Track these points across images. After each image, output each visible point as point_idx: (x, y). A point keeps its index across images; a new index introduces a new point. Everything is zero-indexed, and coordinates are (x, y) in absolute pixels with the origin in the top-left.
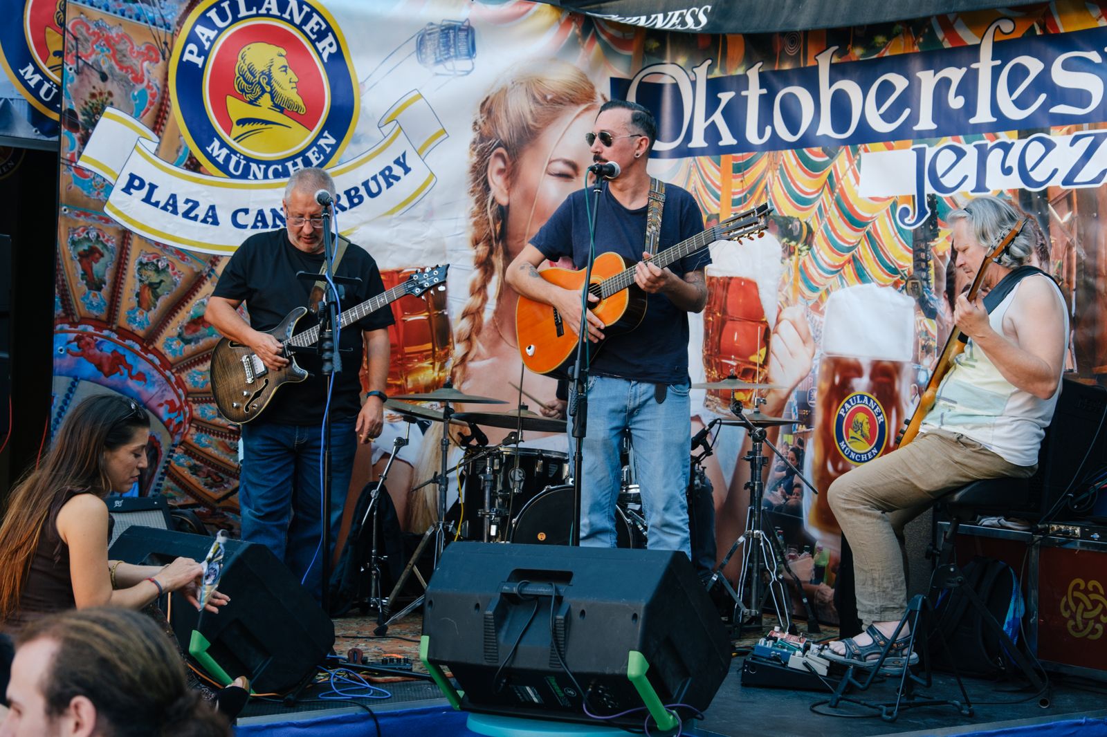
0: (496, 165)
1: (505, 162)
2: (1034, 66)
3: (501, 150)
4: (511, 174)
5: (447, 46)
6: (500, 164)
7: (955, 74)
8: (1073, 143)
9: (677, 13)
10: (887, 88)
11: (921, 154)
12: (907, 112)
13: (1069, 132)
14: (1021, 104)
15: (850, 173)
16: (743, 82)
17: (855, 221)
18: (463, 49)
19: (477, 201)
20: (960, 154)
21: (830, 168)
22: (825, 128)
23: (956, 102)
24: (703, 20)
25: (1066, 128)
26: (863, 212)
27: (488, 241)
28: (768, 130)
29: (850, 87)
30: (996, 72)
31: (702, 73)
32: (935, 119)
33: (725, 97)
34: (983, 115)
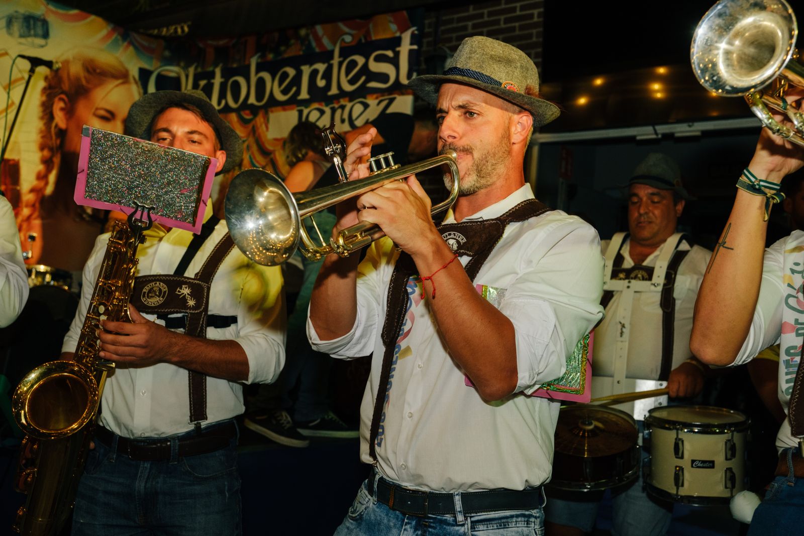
0: (58, 105)
1: (65, 103)
2: (361, 60)
3: (63, 96)
4: (70, 112)
5: (28, 27)
6: (62, 105)
7: (321, 67)
8: (379, 104)
9: (173, 27)
10: (285, 75)
11: (301, 112)
12: (294, 89)
13: (377, 98)
14: (352, 82)
15: (264, 126)
16: (212, 75)
17: (265, 152)
18: (40, 31)
19: (45, 124)
20: (322, 112)
21: (253, 122)
22: (252, 100)
23: (321, 83)
24: (186, 29)
25: (375, 96)
26: (270, 147)
27: (51, 149)
28: (223, 102)
29: (266, 76)
30: (340, 64)
31: (191, 71)
32: (309, 92)
33: (203, 83)
34: (334, 91)
